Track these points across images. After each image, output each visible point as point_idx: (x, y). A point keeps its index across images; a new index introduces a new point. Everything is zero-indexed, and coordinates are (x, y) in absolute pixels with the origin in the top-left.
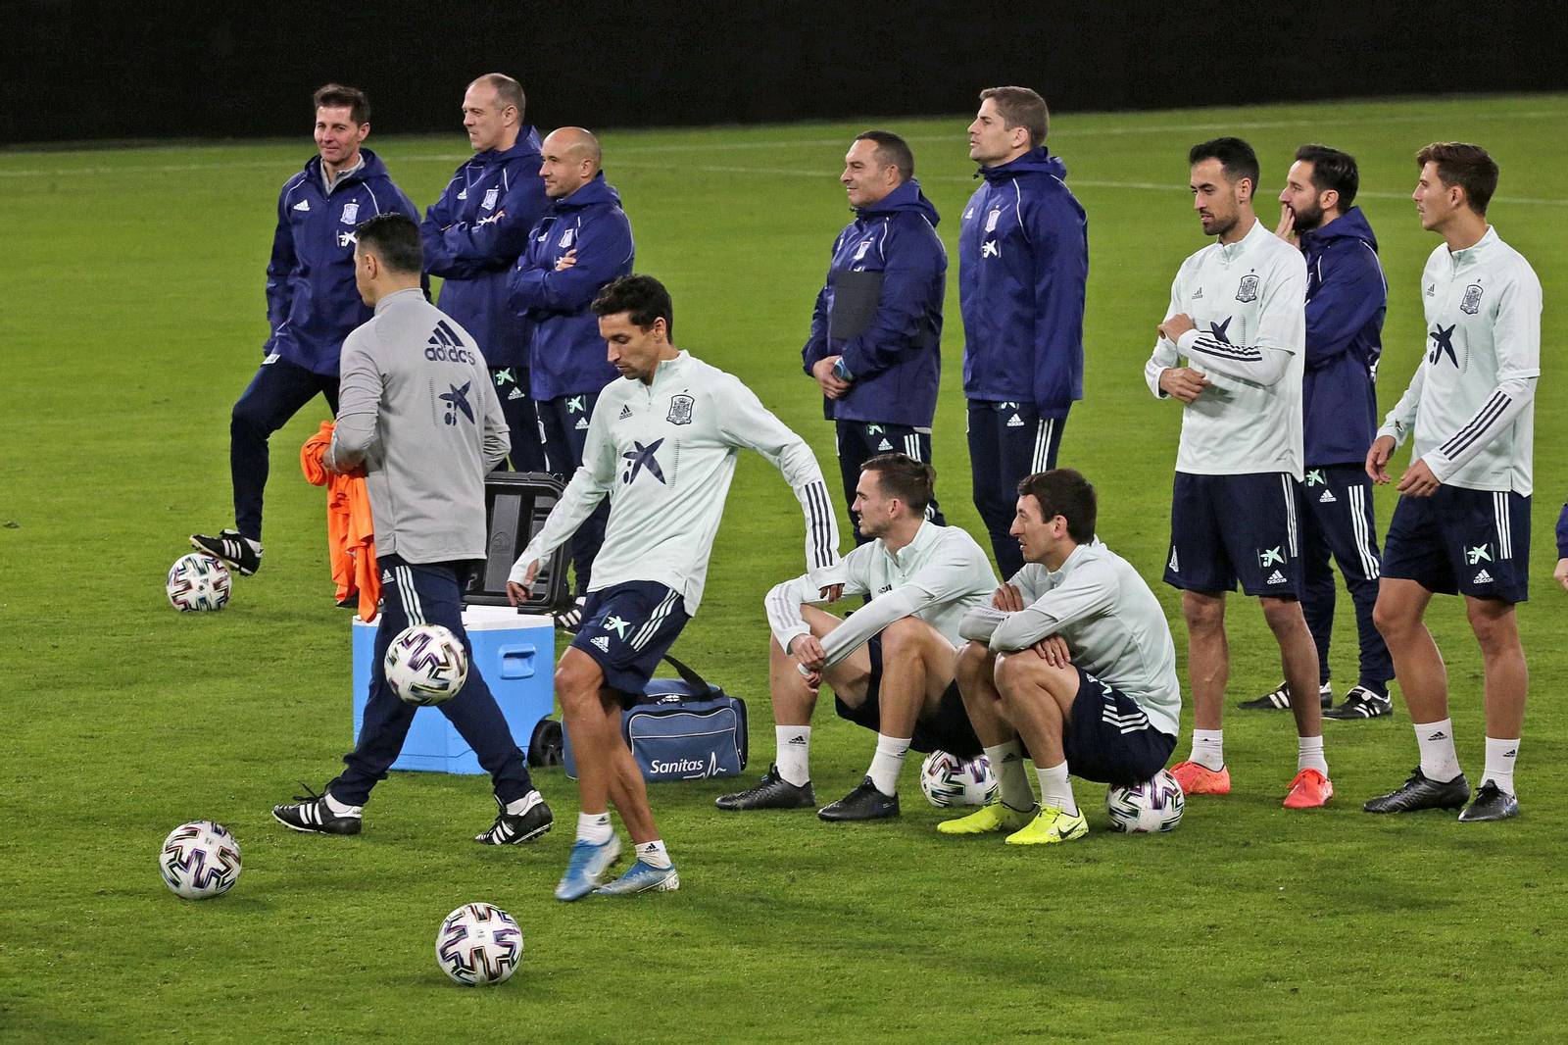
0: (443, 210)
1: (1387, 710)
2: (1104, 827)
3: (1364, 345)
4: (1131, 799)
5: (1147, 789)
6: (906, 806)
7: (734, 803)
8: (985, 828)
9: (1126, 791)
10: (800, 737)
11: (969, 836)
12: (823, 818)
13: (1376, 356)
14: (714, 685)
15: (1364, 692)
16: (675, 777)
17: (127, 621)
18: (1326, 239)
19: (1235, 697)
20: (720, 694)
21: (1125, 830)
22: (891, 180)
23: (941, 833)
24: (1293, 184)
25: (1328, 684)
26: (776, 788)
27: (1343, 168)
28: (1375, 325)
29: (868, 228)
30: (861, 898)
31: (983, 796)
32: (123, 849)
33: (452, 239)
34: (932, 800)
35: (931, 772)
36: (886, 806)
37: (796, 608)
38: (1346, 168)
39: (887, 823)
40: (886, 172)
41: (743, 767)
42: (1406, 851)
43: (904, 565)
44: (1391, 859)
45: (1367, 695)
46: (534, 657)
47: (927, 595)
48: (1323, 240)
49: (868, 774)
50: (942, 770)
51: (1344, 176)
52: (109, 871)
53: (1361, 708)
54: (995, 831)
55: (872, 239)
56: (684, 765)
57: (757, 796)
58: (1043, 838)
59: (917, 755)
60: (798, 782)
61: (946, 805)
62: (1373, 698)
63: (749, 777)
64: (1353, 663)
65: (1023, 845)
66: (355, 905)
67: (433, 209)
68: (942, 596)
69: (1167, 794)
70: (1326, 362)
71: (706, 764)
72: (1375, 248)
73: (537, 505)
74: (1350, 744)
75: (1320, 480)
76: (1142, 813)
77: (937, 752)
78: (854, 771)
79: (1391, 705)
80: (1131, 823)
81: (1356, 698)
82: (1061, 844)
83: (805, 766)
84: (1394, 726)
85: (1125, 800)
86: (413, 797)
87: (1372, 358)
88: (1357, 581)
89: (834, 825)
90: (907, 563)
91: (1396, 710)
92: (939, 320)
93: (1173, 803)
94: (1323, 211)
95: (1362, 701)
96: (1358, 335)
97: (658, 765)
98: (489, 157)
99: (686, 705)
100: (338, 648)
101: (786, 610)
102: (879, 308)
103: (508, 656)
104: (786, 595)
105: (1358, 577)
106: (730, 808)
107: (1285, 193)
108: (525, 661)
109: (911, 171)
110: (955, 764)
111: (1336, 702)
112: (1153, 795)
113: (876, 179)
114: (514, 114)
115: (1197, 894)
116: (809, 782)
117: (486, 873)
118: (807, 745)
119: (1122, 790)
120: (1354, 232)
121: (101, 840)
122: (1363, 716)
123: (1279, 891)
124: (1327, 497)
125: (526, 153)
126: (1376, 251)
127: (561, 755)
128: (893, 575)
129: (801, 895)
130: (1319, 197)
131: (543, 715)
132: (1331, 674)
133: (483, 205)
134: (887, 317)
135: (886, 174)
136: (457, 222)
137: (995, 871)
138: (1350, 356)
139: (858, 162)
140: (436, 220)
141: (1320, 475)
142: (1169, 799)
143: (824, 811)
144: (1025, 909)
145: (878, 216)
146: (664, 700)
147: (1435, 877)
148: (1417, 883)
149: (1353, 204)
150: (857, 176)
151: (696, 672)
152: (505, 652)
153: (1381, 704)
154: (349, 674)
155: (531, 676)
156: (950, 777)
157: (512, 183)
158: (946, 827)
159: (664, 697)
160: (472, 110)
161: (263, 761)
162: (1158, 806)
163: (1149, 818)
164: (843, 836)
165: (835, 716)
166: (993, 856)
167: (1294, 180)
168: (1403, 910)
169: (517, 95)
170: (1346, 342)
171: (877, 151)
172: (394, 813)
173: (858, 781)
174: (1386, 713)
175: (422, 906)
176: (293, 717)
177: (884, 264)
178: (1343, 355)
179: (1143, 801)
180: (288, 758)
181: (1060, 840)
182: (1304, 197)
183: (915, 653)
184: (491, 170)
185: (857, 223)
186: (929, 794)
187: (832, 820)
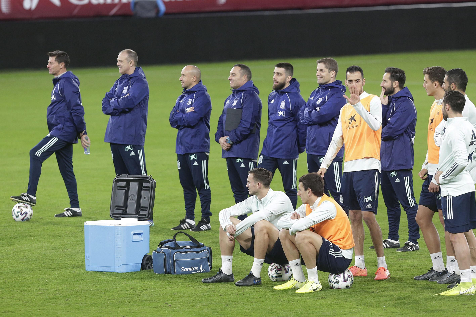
0: (111, 94)
1: (417, 248)
2: (327, 287)
3: (409, 131)
4: (337, 278)
5: (342, 275)
6: (263, 281)
7: (208, 281)
8: (289, 288)
9: (335, 275)
10: (229, 259)
11: (284, 290)
12: (237, 285)
13: (414, 135)
14: (201, 243)
15: (410, 243)
16: (189, 273)
17: (11, 224)
18: (397, 98)
19: (368, 244)
20: (203, 246)
21: (334, 288)
22: (244, 80)
23: (275, 290)
24: (384, 80)
25: (398, 240)
26: (221, 275)
27: (400, 74)
28: (413, 125)
29: (237, 96)
30: (249, 311)
31: (288, 278)
32: (11, 298)
33: (112, 102)
34: (272, 279)
35: (271, 270)
36: (257, 281)
37: (228, 217)
38: (401, 74)
39: (257, 286)
40: (243, 77)
41: (211, 269)
42: (424, 294)
43: (263, 204)
44: (419, 296)
45: (411, 244)
46: (143, 235)
47: (271, 213)
48: (396, 98)
49: (251, 271)
50: (275, 269)
51: (400, 77)
52: (6, 305)
53: (409, 248)
54: (292, 289)
55: (238, 99)
56: (192, 269)
57: (215, 279)
58: (307, 291)
59: (266, 264)
60: (228, 274)
61: (276, 281)
62: (413, 245)
63: (213, 272)
64: (406, 233)
65: (301, 293)
66: (87, 315)
67: (107, 93)
68: (276, 213)
69: (348, 277)
70: (397, 137)
71: (199, 268)
72: (413, 100)
73: (143, 186)
74: (406, 260)
75: (395, 175)
76: (340, 283)
77: (273, 264)
78: (246, 270)
79: (419, 247)
80: (336, 286)
81: (407, 245)
82: (313, 293)
83: (231, 268)
84: (420, 254)
85: (335, 278)
86: (104, 280)
87: (412, 135)
88: (407, 207)
89: (240, 287)
90: (264, 203)
91: (420, 248)
92: (260, 125)
93: (350, 280)
94: (394, 88)
95: (409, 245)
96: (407, 128)
97: (184, 269)
98: (125, 76)
99: (193, 250)
100: (80, 232)
101: (225, 218)
102: (241, 120)
103: (134, 234)
104: (226, 213)
105: (408, 206)
106: (207, 282)
107: (382, 83)
108: (140, 236)
109: (251, 77)
110: (279, 267)
111: (401, 246)
112: (344, 277)
113: (239, 79)
114: (133, 63)
115: (357, 308)
116: (232, 274)
117: (128, 304)
118: (231, 262)
119: (334, 275)
120: (406, 95)
121: (4, 295)
122: (410, 251)
123: (384, 307)
124: (397, 180)
125: (137, 75)
126: (413, 101)
127: (152, 266)
128: (260, 207)
129: (230, 310)
130: (393, 84)
131: (146, 253)
132: (400, 237)
133: (123, 92)
134: (244, 123)
135: (243, 78)
136: (114, 97)
137: (292, 302)
138: (404, 134)
139: (234, 74)
140: (108, 97)
141: (395, 173)
142: (349, 279)
143: (237, 283)
144: (302, 314)
145: (240, 92)
146: (185, 248)
147: (434, 302)
148: (428, 304)
149: (404, 86)
150: (234, 78)
151: (195, 239)
152: (133, 233)
153: (416, 246)
154: (84, 240)
155: (142, 241)
156: (277, 272)
157: (132, 84)
158: (277, 288)
159: (185, 247)
160: (120, 61)
161: (56, 269)
162: (345, 281)
163: (342, 284)
164: (243, 291)
165: (241, 252)
166: (292, 297)
167: (384, 79)
168: (424, 313)
169: (135, 57)
170: (403, 130)
171: (240, 70)
172: (99, 285)
173: (248, 273)
174: (417, 249)
175: (108, 315)
176: (66, 255)
177: (243, 106)
178: (402, 134)
179: (340, 278)
180: (64, 268)
181: (313, 291)
182: (388, 84)
183: (265, 231)
184: (126, 80)
185: (232, 94)
186: (271, 277)
187: (240, 286)
